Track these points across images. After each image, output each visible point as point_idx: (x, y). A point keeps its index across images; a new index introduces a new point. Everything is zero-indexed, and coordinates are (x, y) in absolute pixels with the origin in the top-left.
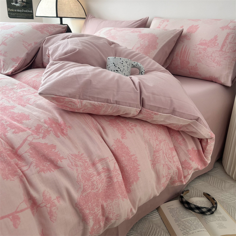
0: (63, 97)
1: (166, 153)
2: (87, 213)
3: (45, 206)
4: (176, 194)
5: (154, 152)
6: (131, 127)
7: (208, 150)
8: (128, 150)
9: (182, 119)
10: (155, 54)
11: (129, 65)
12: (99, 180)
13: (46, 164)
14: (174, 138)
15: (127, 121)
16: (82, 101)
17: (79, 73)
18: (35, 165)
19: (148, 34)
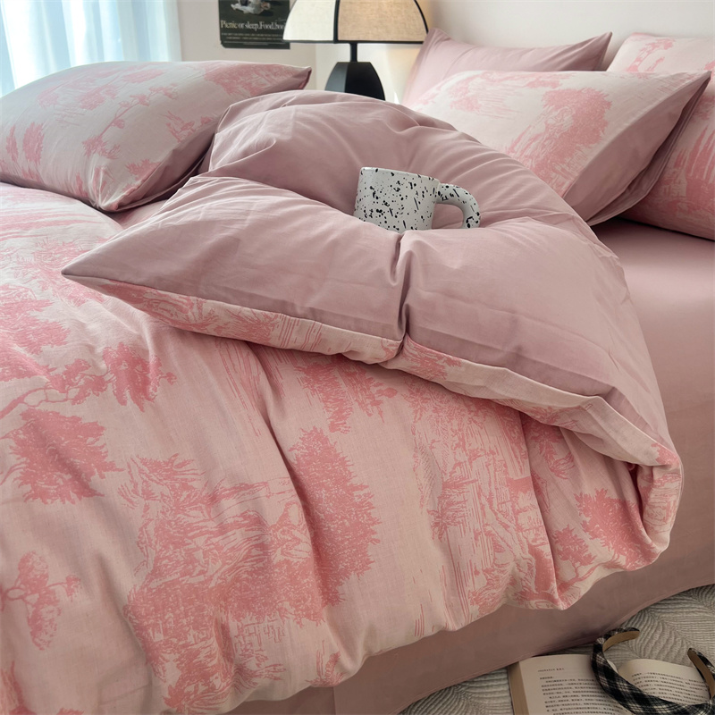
0: (138, 287)
1: (491, 494)
2: (157, 643)
3: (22, 598)
4: (584, 635)
5: (445, 486)
6: (374, 397)
7: (654, 507)
8: (346, 470)
9: (547, 390)
10: (591, 158)
11: (420, 194)
12: (219, 548)
13: (60, 476)
14: (538, 446)
15: (368, 376)
16: (201, 302)
17: (213, 215)
18: (19, 475)
19: (580, 92)
